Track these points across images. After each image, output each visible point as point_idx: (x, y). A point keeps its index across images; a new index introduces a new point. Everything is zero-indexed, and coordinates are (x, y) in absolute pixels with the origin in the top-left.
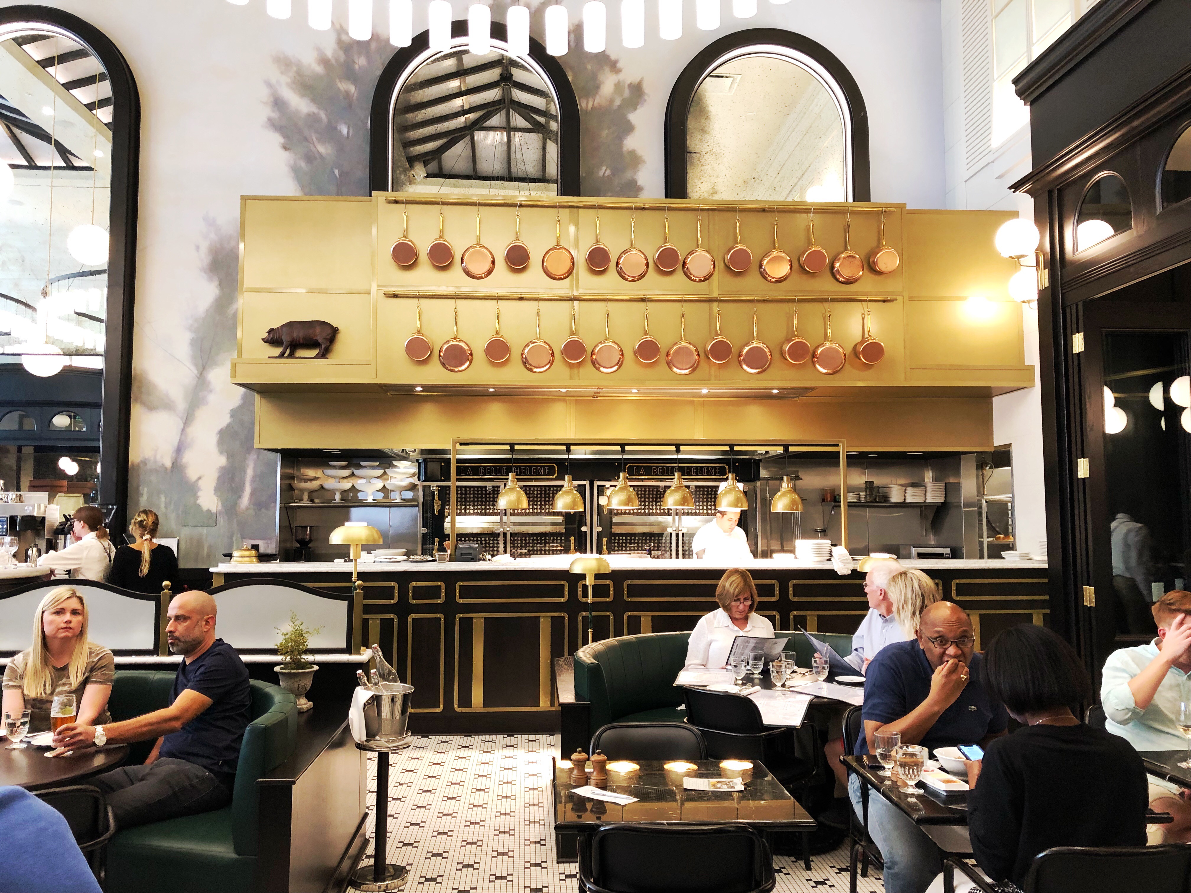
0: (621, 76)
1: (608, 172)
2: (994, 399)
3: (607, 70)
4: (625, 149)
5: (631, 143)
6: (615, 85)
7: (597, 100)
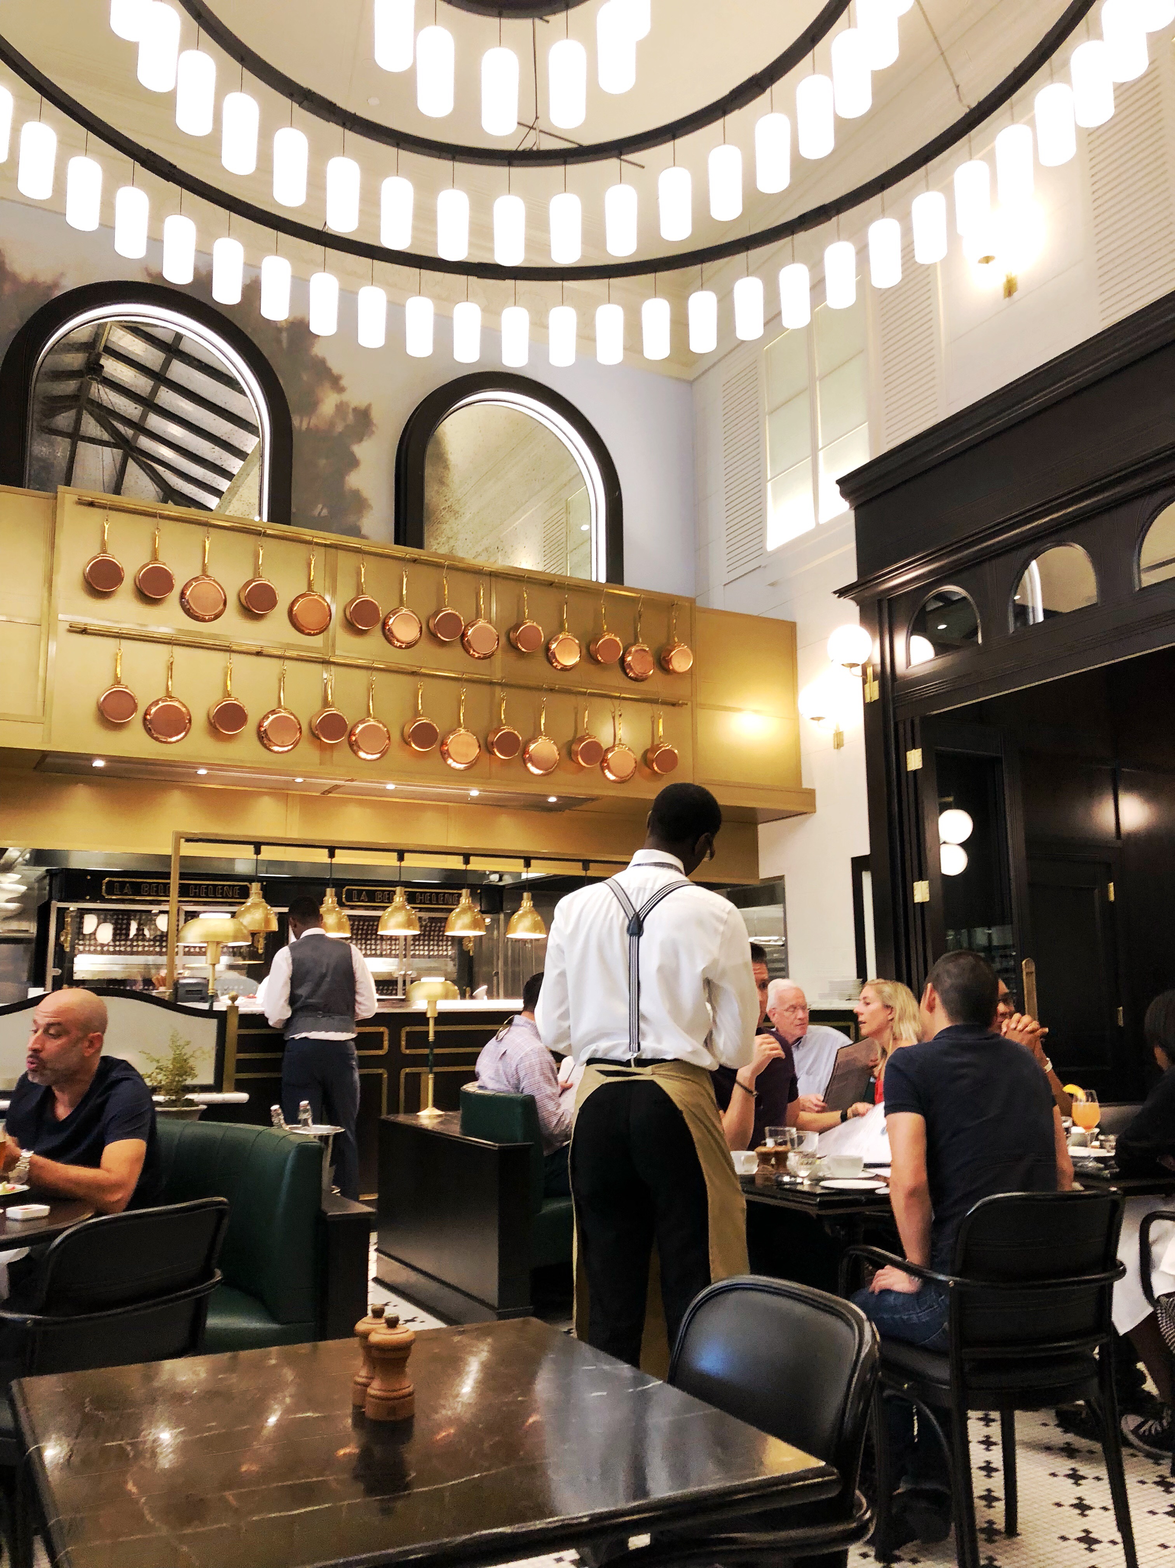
0: (345, 397)
1: (325, 512)
2: (760, 827)
3: (327, 385)
4: (347, 487)
5: (355, 480)
6: (336, 406)
7: (314, 421)
